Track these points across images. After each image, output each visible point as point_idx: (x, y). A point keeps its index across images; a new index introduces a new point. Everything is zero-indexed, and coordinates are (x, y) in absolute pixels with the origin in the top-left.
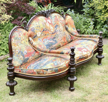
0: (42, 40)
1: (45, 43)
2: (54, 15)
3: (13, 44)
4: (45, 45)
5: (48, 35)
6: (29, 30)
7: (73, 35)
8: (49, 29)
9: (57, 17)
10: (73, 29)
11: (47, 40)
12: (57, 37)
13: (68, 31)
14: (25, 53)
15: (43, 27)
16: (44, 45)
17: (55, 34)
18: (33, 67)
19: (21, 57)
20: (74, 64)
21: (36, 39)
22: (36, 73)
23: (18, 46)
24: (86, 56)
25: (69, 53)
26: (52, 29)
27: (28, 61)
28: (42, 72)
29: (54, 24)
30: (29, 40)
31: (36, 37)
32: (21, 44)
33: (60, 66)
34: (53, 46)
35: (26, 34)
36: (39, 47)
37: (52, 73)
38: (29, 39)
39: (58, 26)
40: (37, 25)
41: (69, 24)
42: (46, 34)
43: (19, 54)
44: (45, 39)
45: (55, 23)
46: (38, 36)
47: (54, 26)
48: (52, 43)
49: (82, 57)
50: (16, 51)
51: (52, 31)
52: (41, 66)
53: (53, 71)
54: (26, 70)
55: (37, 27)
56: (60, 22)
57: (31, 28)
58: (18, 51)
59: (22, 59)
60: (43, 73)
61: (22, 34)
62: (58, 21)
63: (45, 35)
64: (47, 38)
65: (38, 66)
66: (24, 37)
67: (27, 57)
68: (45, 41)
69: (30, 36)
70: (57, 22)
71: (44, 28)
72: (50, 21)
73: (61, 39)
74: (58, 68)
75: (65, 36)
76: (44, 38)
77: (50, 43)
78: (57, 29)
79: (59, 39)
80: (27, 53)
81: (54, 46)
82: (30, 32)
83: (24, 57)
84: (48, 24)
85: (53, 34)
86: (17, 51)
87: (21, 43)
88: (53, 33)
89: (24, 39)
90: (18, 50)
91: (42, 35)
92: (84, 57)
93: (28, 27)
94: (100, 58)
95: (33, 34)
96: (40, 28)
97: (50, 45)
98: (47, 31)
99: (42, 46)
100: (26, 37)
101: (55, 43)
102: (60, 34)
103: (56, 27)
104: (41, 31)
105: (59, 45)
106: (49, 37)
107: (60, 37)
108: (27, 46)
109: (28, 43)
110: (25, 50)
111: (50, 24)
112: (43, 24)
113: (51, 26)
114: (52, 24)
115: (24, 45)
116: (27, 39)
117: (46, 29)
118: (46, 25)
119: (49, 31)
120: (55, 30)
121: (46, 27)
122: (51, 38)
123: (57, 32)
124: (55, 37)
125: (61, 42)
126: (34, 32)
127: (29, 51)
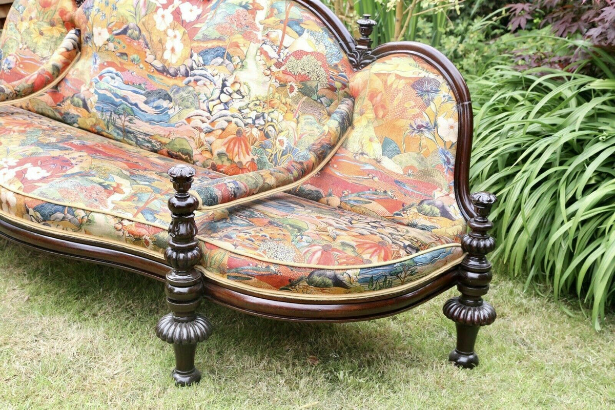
0: (102, 66)
1: (103, 84)
4: (96, 92)
5: (133, 60)
8: (155, 39)
10: (377, 145)
11: (117, 78)
12: (183, 99)
14: (6, 65)
15: (130, 19)
16: (92, 90)
17: (182, 83)
26: (173, 50)
29: (206, 39)
31: (90, 43)
32: (14, 30)
34: (136, 121)
35: (52, 8)
39: (230, 58)
41: (367, 101)
42: (125, 54)
44: (111, 69)
45: (217, 34)
47: (195, 44)
48: (136, 105)
51: (167, 55)
55: (107, 3)
56: (261, 49)
62: (248, 36)
63: (123, 54)
64: (123, 70)
66: (36, 11)
68: (107, 77)
70: (238, 38)
71: (131, 25)
73: (203, 126)
76: (110, 64)
77: (125, 98)
78: (209, 71)
79: (189, 119)
80: (10, 69)
81: (145, 127)
84: (170, 18)
85: (164, 71)
87: (16, 26)
88: (172, 71)
89: (31, 19)
91: (111, 46)
95: (85, 25)
96: (114, 13)
97: (121, 107)
98: (139, 43)
99: (83, 89)
100: (50, 18)
101: (156, 119)
102: (213, 100)
103: (209, 57)
104: (113, 27)
105: (178, 147)
106: (134, 74)
107: (208, 114)
108: (28, 47)
109: (47, 44)
110: (10, 55)
111: (183, 23)
112: (135, 5)
113: (179, 32)
114: (197, 30)
115: (20, 39)
116: (45, 27)
117: (137, 33)
118: (147, 17)
119: (147, 50)
120: (195, 66)
121: (143, 24)
122: (143, 86)
123: (196, 81)
124: (171, 95)
125: (200, 139)
126: (88, 19)
127: (22, 68)
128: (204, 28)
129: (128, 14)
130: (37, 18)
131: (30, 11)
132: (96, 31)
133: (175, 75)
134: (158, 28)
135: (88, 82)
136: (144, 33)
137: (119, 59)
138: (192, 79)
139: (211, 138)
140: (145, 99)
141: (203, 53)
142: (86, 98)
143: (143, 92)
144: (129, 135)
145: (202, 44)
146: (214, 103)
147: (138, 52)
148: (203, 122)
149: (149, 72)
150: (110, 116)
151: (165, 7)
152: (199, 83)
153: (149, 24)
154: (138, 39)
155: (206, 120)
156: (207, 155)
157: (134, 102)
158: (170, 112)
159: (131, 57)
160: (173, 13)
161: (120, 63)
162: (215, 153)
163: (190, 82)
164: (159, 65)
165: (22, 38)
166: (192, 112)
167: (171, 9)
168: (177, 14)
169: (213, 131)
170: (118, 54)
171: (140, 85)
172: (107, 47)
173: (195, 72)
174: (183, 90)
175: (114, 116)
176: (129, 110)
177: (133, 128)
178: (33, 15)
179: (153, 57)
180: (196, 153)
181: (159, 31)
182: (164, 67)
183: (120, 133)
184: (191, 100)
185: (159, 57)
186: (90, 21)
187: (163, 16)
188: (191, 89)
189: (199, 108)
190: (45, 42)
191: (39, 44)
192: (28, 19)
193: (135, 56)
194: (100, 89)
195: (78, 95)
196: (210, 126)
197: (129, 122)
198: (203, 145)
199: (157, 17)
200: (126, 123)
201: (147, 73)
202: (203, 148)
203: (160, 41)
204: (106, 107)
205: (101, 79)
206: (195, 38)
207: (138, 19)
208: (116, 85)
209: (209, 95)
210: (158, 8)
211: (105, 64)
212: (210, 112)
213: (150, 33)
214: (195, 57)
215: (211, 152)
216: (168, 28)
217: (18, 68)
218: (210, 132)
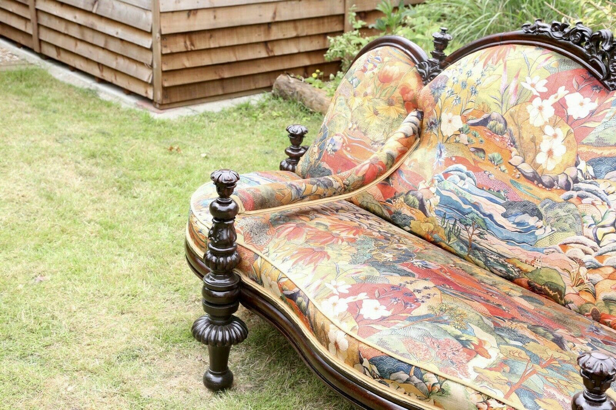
0: (449, 161)
1: (448, 184)
4: (438, 192)
5: (492, 160)
8: (526, 136)
11: (468, 179)
14: (331, 146)
16: (433, 190)
17: (559, 197)
26: (550, 153)
29: (601, 143)
31: (435, 130)
32: (345, 106)
34: (488, 236)
35: (393, 84)
42: (482, 151)
44: (460, 166)
46: (443, 128)
47: (584, 149)
48: (490, 216)
51: (541, 159)
55: (464, 85)
61: (375, 70)
63: (479, 150)
64: (477, 170)
66: (372, 86)
67: (328, 167)
68: (455, 176)
71: (494, 115)
73: (585, 258)
76: (460, 160)
77: (476, 206)
79: (564, 246)
80: (335, 151)
83: (318, 159)
84: (549, 110)
85: (535, 179)
87: (347, 101)
88: (546, 180)
89: (366, 95)
91: (464, 138)
93: (442, 65)
96: (473, 98)
97: (470, 216)
98: (503, 139)
99: (421, 186)
100: (388, 95)
101: (516, 239)
102: (603, 227)
103: (603, 168)
104: (469, 114)
105: (545, 279)
106: (492, 177)
107: (595, 244)
108: (358, 127)
109: (381, 126)
110: (336, 135)
111: (568, 120)
112: (502, 90)
113: (561, 132)
114: (588, 130)
115: (350, 117)
116: (382, 106)
117: (502, 125)
118: (517, 107)
119: (513, 149)
120: (580, 177)
121: (512, 115)
122: (502, 193)
123: (581, 198)
124: (542, 211)
125: (578, 274)
126: (436, 101)
127: (348, 151)
128: (598, 129)
129: (491, 100)
130: (373, 94)
131: (366, 86)
132: (445, 117)
133: (550, 186)
134: (531, 122)
135: (429, 179)
136: (511, 127)
137: (473, 155)
138: (575, 194)
139: (596, 276)
140: (505, 210)
141: (595, 162)
142: (424, 198)
143: (502, 201)
144: (477, 252)
145: (595, 150)
146: (605, 230)
147: (500, 150)
148: (586, 253)
149: (513, 177)
150: (454, 225)
151: (544, 96)
152: (584, 201)
153: (518, 116)
154: (502, 133)
155: (591, 251)
156: (588, 298)
157: (488, 212)
158: (538, 232)
159: (490, 155)
160: (554, 105)
161: (474, 160)
162: (601, 297)
163: (571, 197)
164: (527, 169)
165: (352, 116)
166: (571, 237)
167: (552, 100)
168: (561, 107)
169: (600, 267)
170: (472, 150)
171: (498, 191)
172: (458, 138)
173: (580, 185)
174: (560, 207)
175: (458, 225)
176: (480, 221)
177: (483, 244)
178: (369, 90)
179: (521, 159)
180: (570, 292)
181: (532, 126)
182: (535, 173)
183: (465, 247)
184: (570, 221)
185: (529, 159)
186: (439, 103)
187: (540, 108)
188: (572, 206)
189: (582, 234)
190: (379, 123)
191: (372, 125)
192: (362, 96)
193: (496, 155)
194: (444, 190)
195: (415, 192)
196: (597, 261)
197: (479, 236)
198: (582, 283)
199: (532, 109)
200: (474, 237)
201: (510, 178)
202: (581, 287)
203: (533, 140)
204: (450, 213)
205: (446, 178)
206: (584, 141)
207: (504, 109)
208: (466, 187)
209: (598, 219)
210: (534, 97)
211: (454, 159)
212: (598, 242)
213: (520, 128)
214: (582, 165)
215: (594, 295)
216: (546, 123)
217: (345, 152)
218: (596, 268)
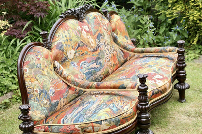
0: (78, 64)
1: (84, 69)
2: (93, 16)
3: (27, 77)
4: (84, 74)
5: (86, 54)
6: (53, 47)
7: (127, 50)
9: (98, 18)
10: (125, 39)
11: (86, 64)
12: (102, 55)
13: (118, 44)
14: (51, 93)
15: (78, 40)
16: (82, 74)
17: (99, 51)
18: (73, 119)
19: (45, 101)
20: (146, 107)
21: (66, 64)
22: (79, 130)
23: (37, 82)
24: (163, 88)
25: (136, 85)
26: (92, 42)
27: (58, 108)
28: (91, 128)
29: (95, 33)
30: (55, 68)
31: (67, 61)
32: (43, 77)
33: (123, 112)
34: (97, 73)
35: (49, 57)
36: (76, 80)
37: (109, 128)
38: (54, 64)
39: (102, 35)
40: (66, 36)
41: (117, 30)
42: (83, 54)
43: (40, 96)
44: (82, 62)
45: (96, 30)
46: (70, 57)
47: (94, 37)
48: (95, 68)
49: (157, 91)
50: (35, 90)
51: (92, 45)
52: (88, 115)
53: (112, 124)
54: (59, 127)
55: (67, 40)
56: (104, 28)
57: (56, 43)
58: (39, 91)
59: (47, 106)
60: (93, 129)
61: (42, 56)
62: (101, 26)
64: (85, 59)
65: (81, 117)
66: (45, 62)
67: (56, 101)
68: (83, 66)
69: (56, 59)
70: (100, 28)
72: (87, 27)
73: (108, 60)
74: (120, 118)
75: (115, 52)
76: (80, 61)
77: (92, 68)
78: (101, 42)
80: (54, 93)
81: (99, 73)
82: (55, 51)
83: (50, 102)
84: (85, 32)
86: (37, 91)
87: (42, 74)
88: (95, 49)
89: (46, 67)
90: (37, 89)
91: (77, 54)
92: (160, 91)
93: (50, 42)
94: (182, 89)
95: (61, 55)
96: (72, 42)
97: (92, 72)
99: (79, 77)
101: (100, 68)
102: (106, 50)
103: (99, 38)
104: (74, 47)
105: (106, 72)
106: (89, 58)
107: (107, 55)
108: (53, 79)
110: (50, 88)
111: (88, 32)
112: (76, 35)
113: (90, 36)
114: (92, 32)
115: (48, 78)
117: (82, 43)
118: (81, 36)
119: (87, 47)
120: (98, 43)
121: (82, 39)
124: (99, 57)
125: (109, 65)
126: (63, 51)
127: (58, 88)
130: (47, 64)
131: (44, 64)
132: (68, 54)
133: (97, 50)
134: (85, 38)
135: (79, 73)
143: (94, 62)
145: (96, 35)
147: (86, 50)
150: (91, 78)
154: (83, 45)
158: (101, 62)
161: (83, 58)
163: (100, 49)
166: (105, 58)
167: (83, 30)
168: (85, 30)
170: (81, 55)
171: (92, 60)
172: (76, 56)
174: (100, 53)
176: (94, 71)
178: (46, 64)
179: (90, 48)
180: (110, 70)
188: (101, 51)
189: (105, 55)
190: (53, 73)
193: (86, 52)
194: (84, 72)
197: (95, 75)
199: (83, 35)
201: (91, 55)
203: (88, 42)
204: (89, 76)
205: (82, 68)
206: (93, 35)
208: (87, 66)
210: (81, 31)
213: (85, 41)
214: (97, 40)
215: (112, 66)
216: (87, 36)
217: (57, 90)
218: (110, 60)
